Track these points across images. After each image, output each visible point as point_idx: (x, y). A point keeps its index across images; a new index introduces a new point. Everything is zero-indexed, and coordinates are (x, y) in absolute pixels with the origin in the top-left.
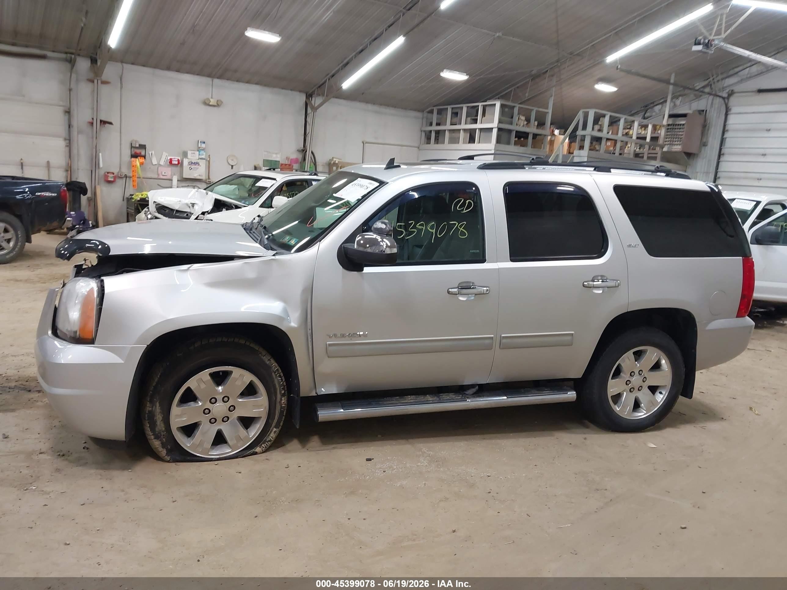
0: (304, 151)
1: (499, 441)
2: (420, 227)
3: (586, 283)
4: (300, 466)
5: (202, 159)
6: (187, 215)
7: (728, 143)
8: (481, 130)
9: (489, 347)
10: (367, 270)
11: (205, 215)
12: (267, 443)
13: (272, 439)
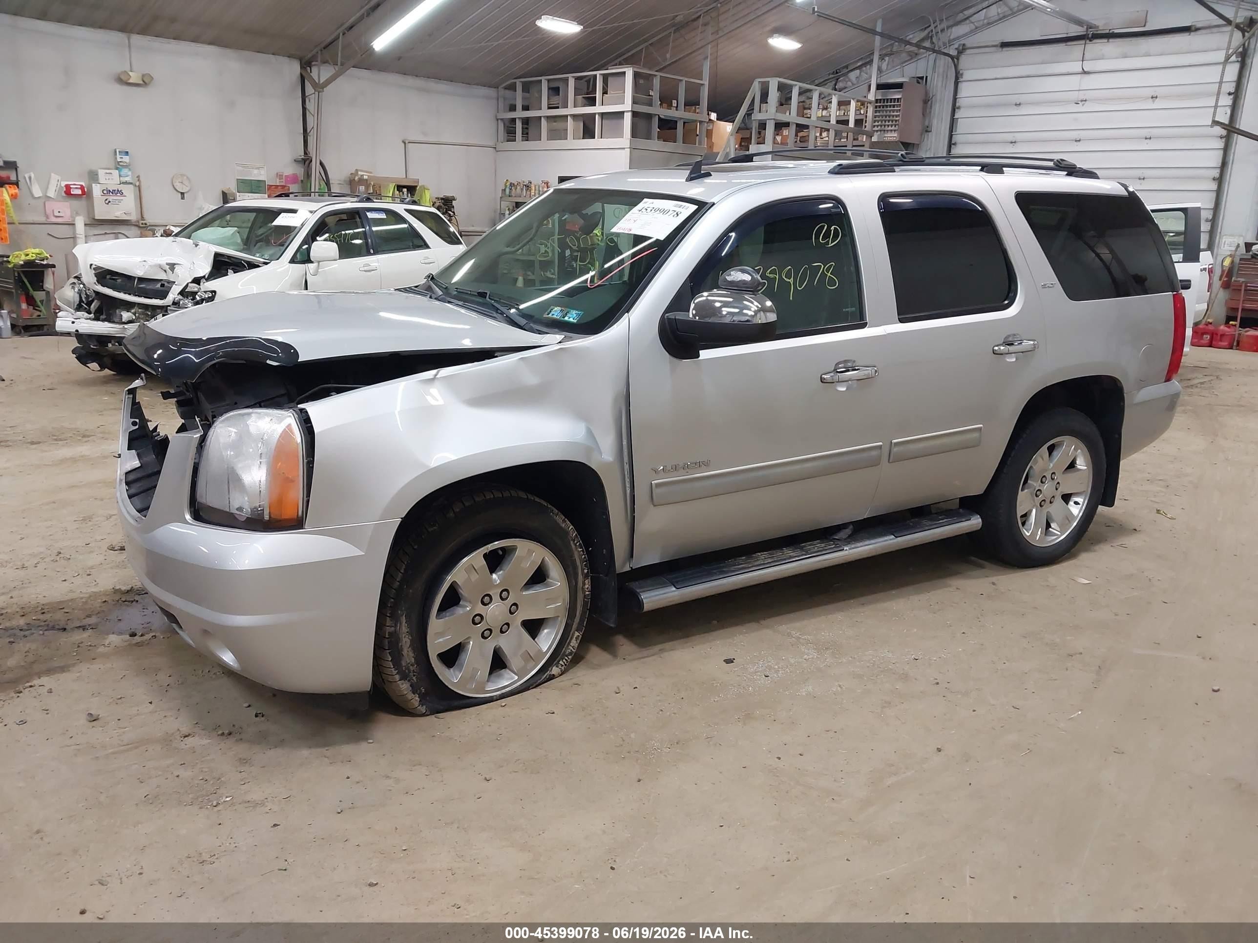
0: (306, 161)
1: (887, 605)
2: (771, 276)
3: (996, 348)
4: (636, 688)
5: (126, 183)
6: (163, 285)
7: (962, 126)
8: (603, 115)
9: (875, 463)
10: (705, 354)
11: (201, 284)
12: (566, 658)
13: (573, 650)
